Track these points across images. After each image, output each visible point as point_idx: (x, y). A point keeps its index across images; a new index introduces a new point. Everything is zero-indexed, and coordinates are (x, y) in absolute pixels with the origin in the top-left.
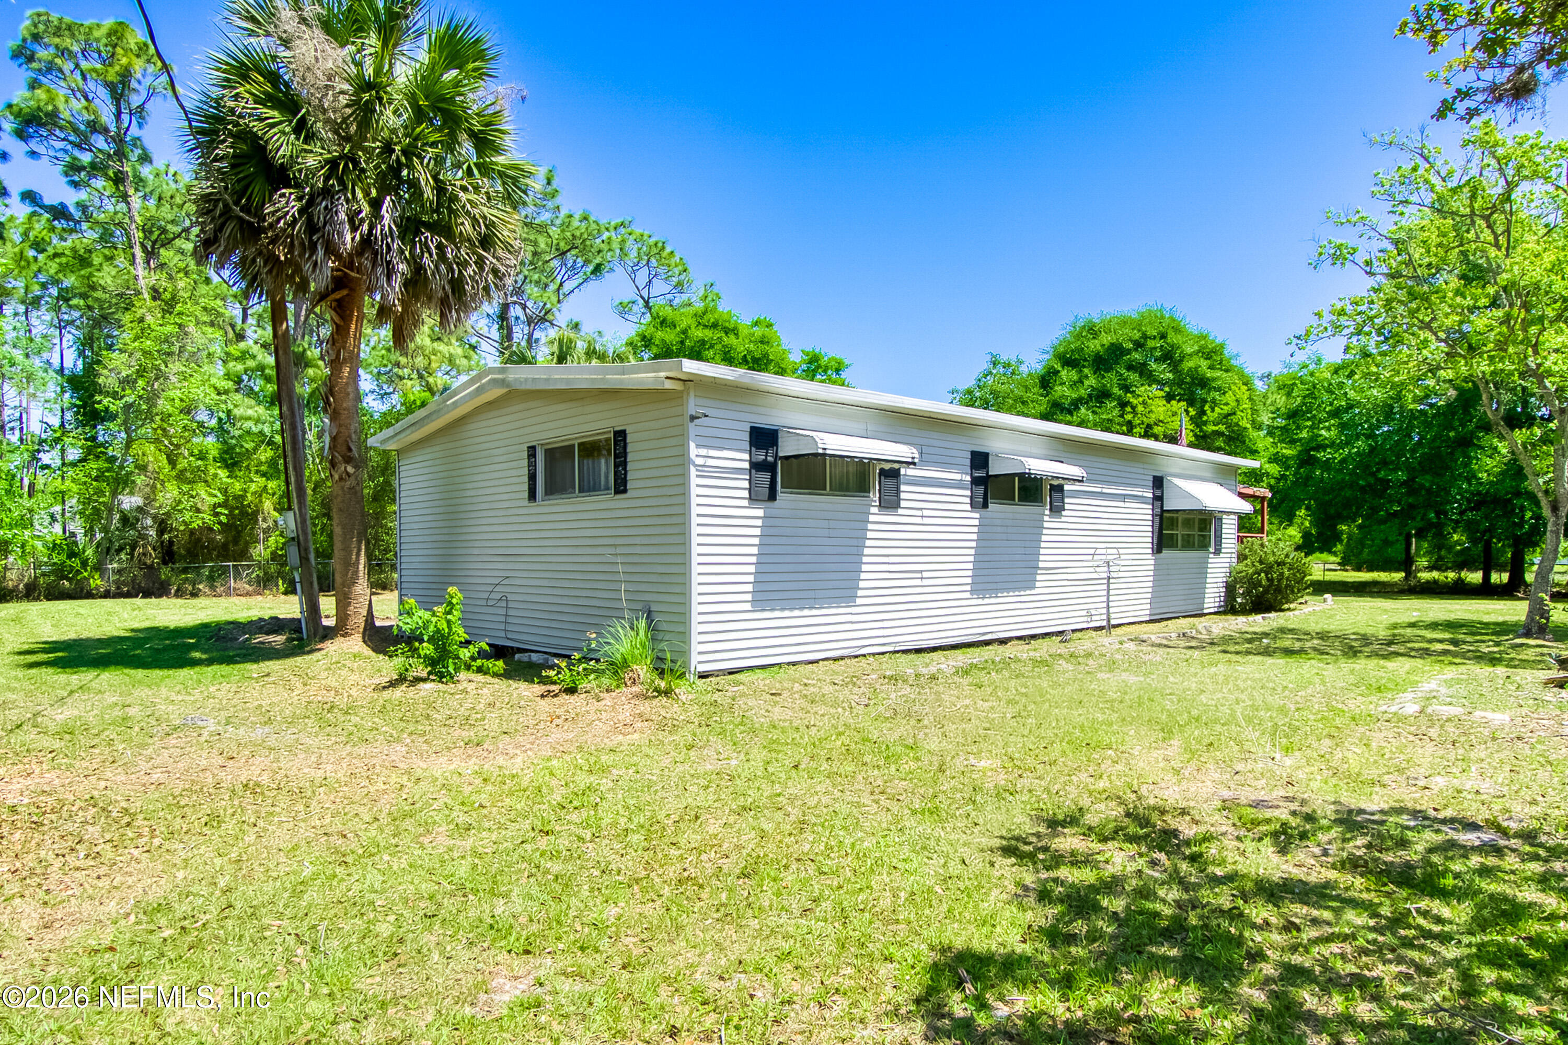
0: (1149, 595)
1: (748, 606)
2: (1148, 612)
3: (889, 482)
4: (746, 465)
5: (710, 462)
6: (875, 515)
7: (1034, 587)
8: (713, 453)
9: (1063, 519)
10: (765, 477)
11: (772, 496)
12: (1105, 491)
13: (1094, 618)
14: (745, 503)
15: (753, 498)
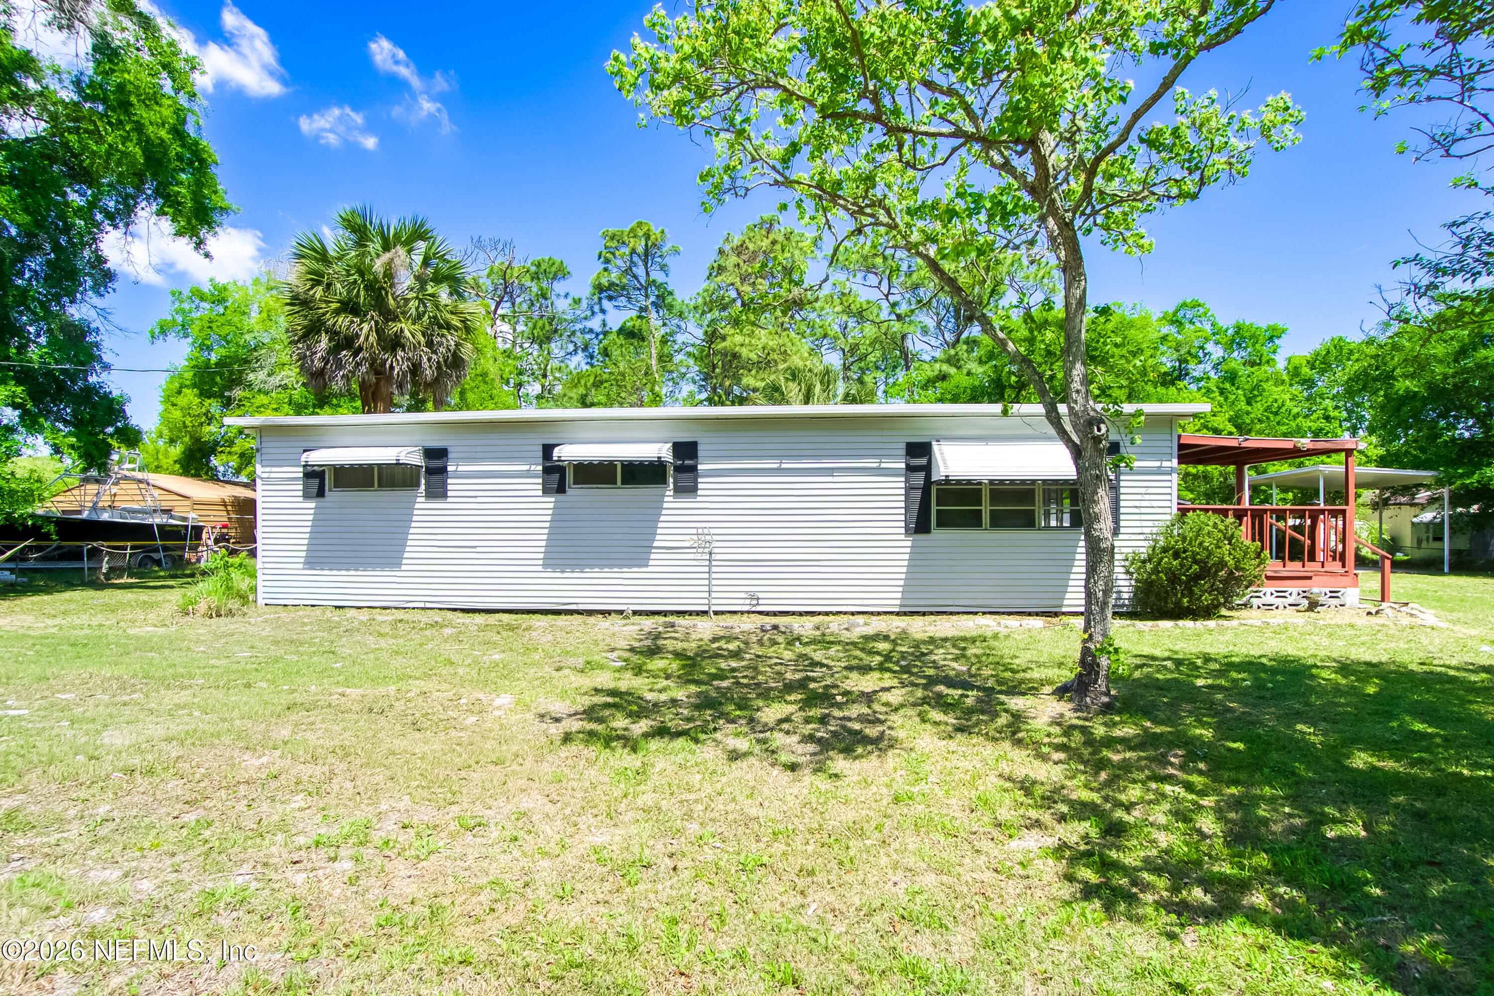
0: (902, 583)
1: (301, 566)
2: (898, 602)
3: (435, 478)
4: (301, 475)
5: (273, 475)
6: (421, 502)
7: (647, 566)
8: (274, 469)
9: (699, 499)
10: (316, 482)
11: (321, 493)
12: (783, 466)
13: (761, 602)
14: (301, 499)
15: (306, 496)
